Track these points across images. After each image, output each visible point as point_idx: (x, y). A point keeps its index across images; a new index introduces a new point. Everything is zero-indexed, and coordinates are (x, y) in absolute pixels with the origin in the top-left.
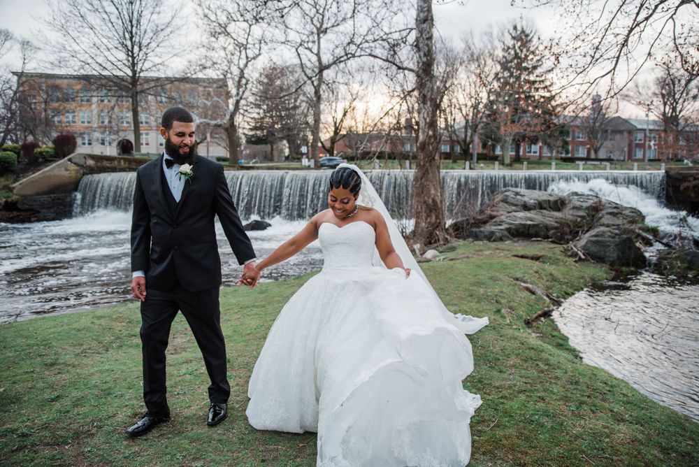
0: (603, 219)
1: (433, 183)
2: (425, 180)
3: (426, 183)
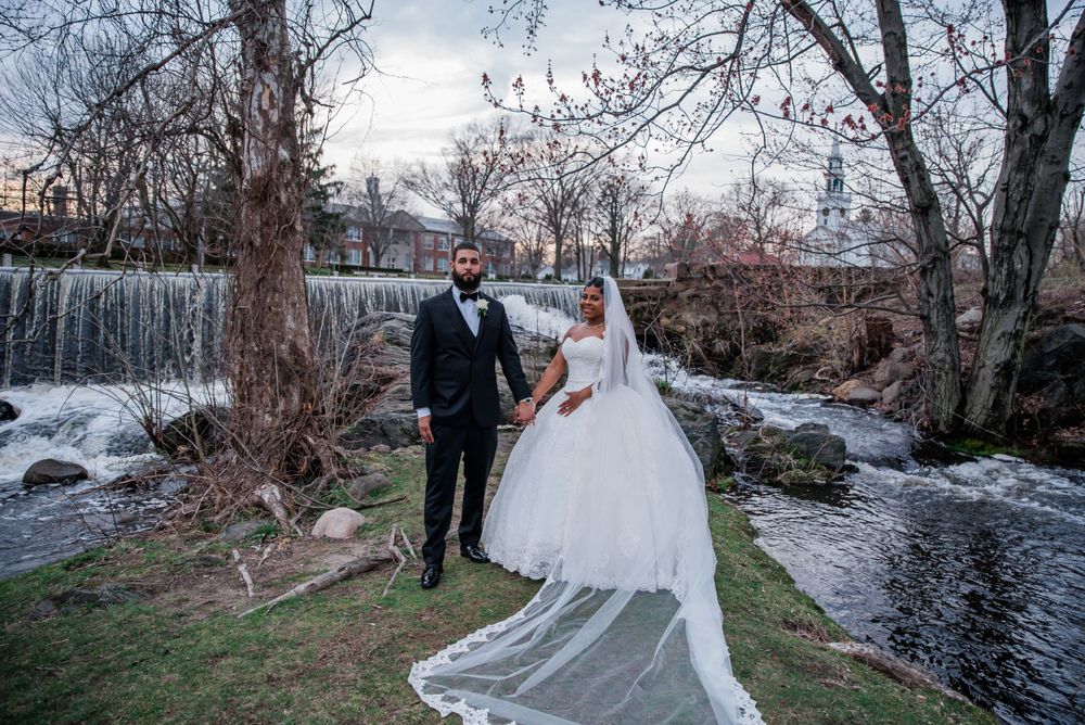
1: (290, 300)
2: (268, 291)
3: (272, 298)
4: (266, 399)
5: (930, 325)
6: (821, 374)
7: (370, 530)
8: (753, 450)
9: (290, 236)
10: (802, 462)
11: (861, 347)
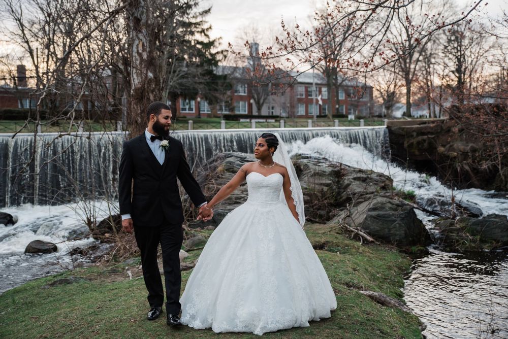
0: (351, 186)
8: (447, 230)
10: (476, 237)
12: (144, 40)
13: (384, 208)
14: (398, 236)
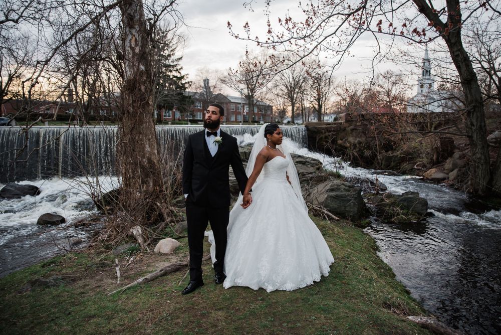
1: (147, 137)
2: (137, 133)
3: (139, 137)
4: (137, 185)
5: (473, 141)
6: (417, 166)
7: (181, 249)
8: (381, 205)
9: (146, 107)
10: (405, 211)
11: (437, 152)
12: (137, 35)
13: (339, 189)
14: (352, 213)
